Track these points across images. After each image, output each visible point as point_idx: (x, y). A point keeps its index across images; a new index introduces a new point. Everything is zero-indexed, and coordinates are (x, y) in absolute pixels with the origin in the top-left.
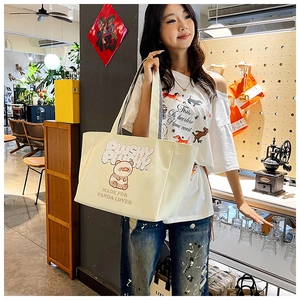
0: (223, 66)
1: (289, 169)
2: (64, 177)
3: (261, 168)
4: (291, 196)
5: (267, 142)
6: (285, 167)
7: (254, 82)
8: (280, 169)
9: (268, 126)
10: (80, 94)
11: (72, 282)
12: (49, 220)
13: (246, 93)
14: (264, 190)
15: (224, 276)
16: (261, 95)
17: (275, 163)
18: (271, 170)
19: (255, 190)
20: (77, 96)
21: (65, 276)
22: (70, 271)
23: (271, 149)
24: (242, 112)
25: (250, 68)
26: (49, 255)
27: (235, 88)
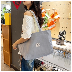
0: (49, 10)
1: (65, 38)
2: (7, 40)
3: (58, 38)
4: (65, 46)
5: (60, 31)
6: (64, 38)
7: (57, 14)
8: (63, 38)
9: (61, 26)
10: (11, 17)
11: (10, 68)
12: (4, 52)
13: (55, 17)
14: (58, 44)
15: (50, 67)
16: (59, 18)
17: (61, 36)
18: (60, 38)
19: (56, 44)
20: (10, 18)
21: (8, 67)
22: (9, 65)
23: (60, 33)
24: (54, 22)
25: (56, 10)
26: (4, 61)
27: (52, 16)
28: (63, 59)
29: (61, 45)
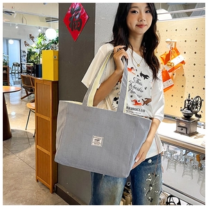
1: (199, 116)
2: (47, 118)
3: (180, 115)
4: (201, 137)
5: (186, 97)
6: (197, 115)
7: (178, 53)
8: (194, 116)
9: (188, 85)
10: (59, 60)
11: (51, 195)
12: (37, 149)
13: (172, 61)
14: (182, 131)
16: (183, 62)
17: (189, 112)
18: (188, 117)
19: (176, 132)
20: (57, 62)
21: (47, 190)
22: (50, 187)
23: (187, 102)
24: (170, 74)
25: (176, 43)
26: (37, 174)
27: (164, 57)
28: (195, 172)
29: (191, 134)
